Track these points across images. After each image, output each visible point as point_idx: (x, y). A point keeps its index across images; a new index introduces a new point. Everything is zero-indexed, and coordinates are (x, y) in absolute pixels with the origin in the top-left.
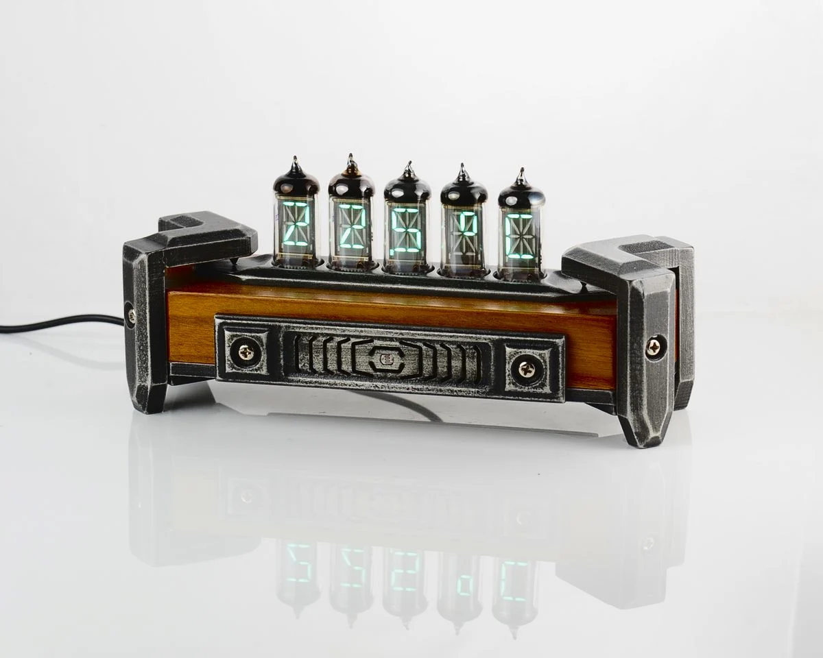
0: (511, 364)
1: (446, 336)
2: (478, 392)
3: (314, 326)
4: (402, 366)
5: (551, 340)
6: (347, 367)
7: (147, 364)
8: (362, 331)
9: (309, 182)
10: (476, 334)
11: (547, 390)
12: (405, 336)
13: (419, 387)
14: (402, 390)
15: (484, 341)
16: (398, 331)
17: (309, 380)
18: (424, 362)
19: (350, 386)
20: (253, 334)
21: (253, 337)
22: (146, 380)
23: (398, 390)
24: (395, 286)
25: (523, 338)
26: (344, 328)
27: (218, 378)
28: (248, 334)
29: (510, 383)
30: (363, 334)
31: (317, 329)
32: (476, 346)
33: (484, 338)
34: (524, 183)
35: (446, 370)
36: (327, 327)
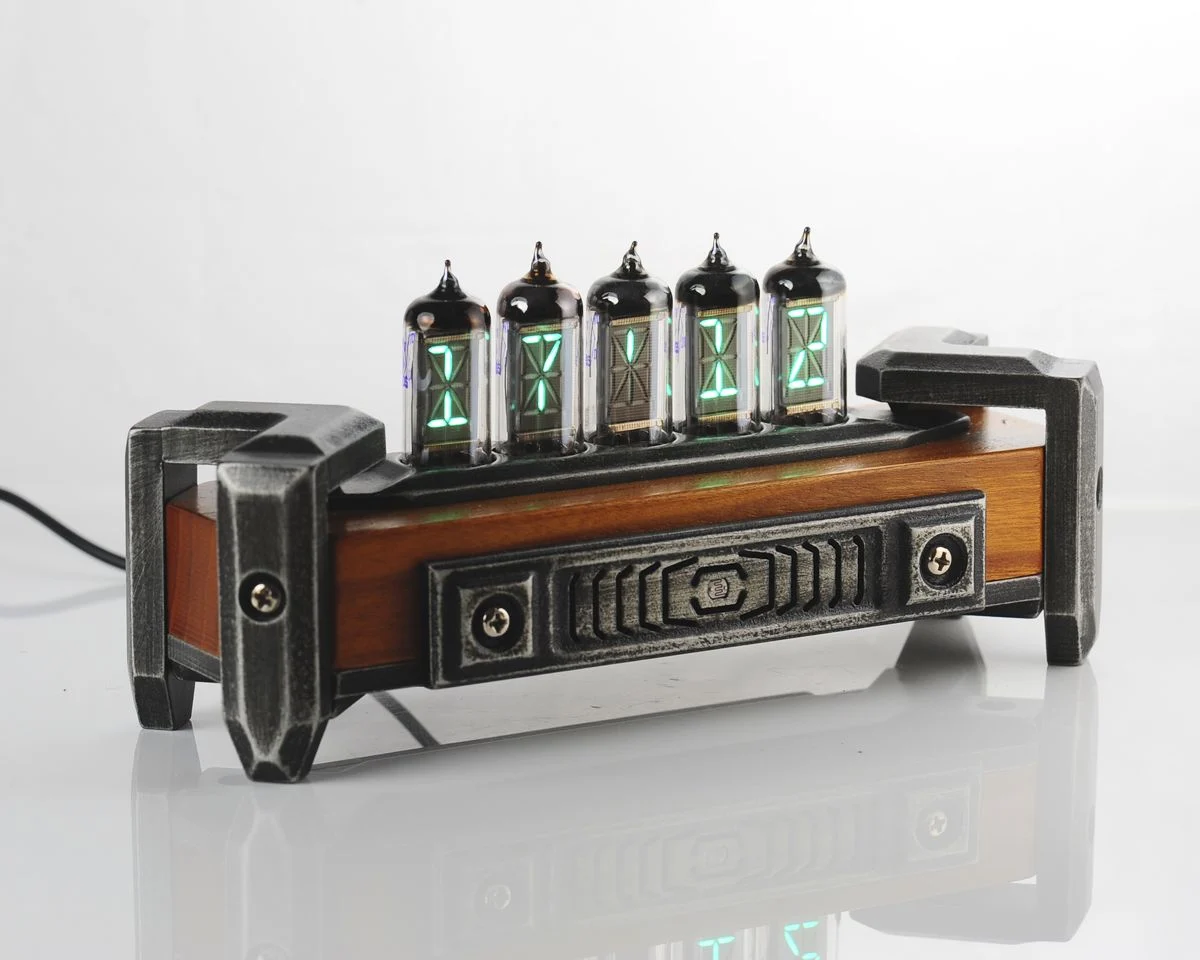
0: (920, 554)
1: (815, 527)
2: (863, 616)
3: (605, 550)
4: (743, 596)
5: (971, 502)
6: (655, 617)
7: (312, 682)
8: (683, 545)
9: (472, 306)
10: (859, 514)
11: (971, 589)
12: (752, 540)
13: (774, 627)
14: (746, 639)
15: (873, 524)
16: (740, 533)
17: (596, 652)
18: (778, 582)
19: (663, 649)
20: (511, 585)
21: (509, 590)
22: (308, 716)
23: (740, 640)
24: (662, 465)
25: (930, 508)
26: (654, 544)
27: (441, 681)
28: (501, 587)
29: (918, 590)
30: (684, 550)
31: (610, 554)
32: (856, 536)
33: (874, 519)
34: (808, 255)
35: (810, 588)
36: (626, 548)
